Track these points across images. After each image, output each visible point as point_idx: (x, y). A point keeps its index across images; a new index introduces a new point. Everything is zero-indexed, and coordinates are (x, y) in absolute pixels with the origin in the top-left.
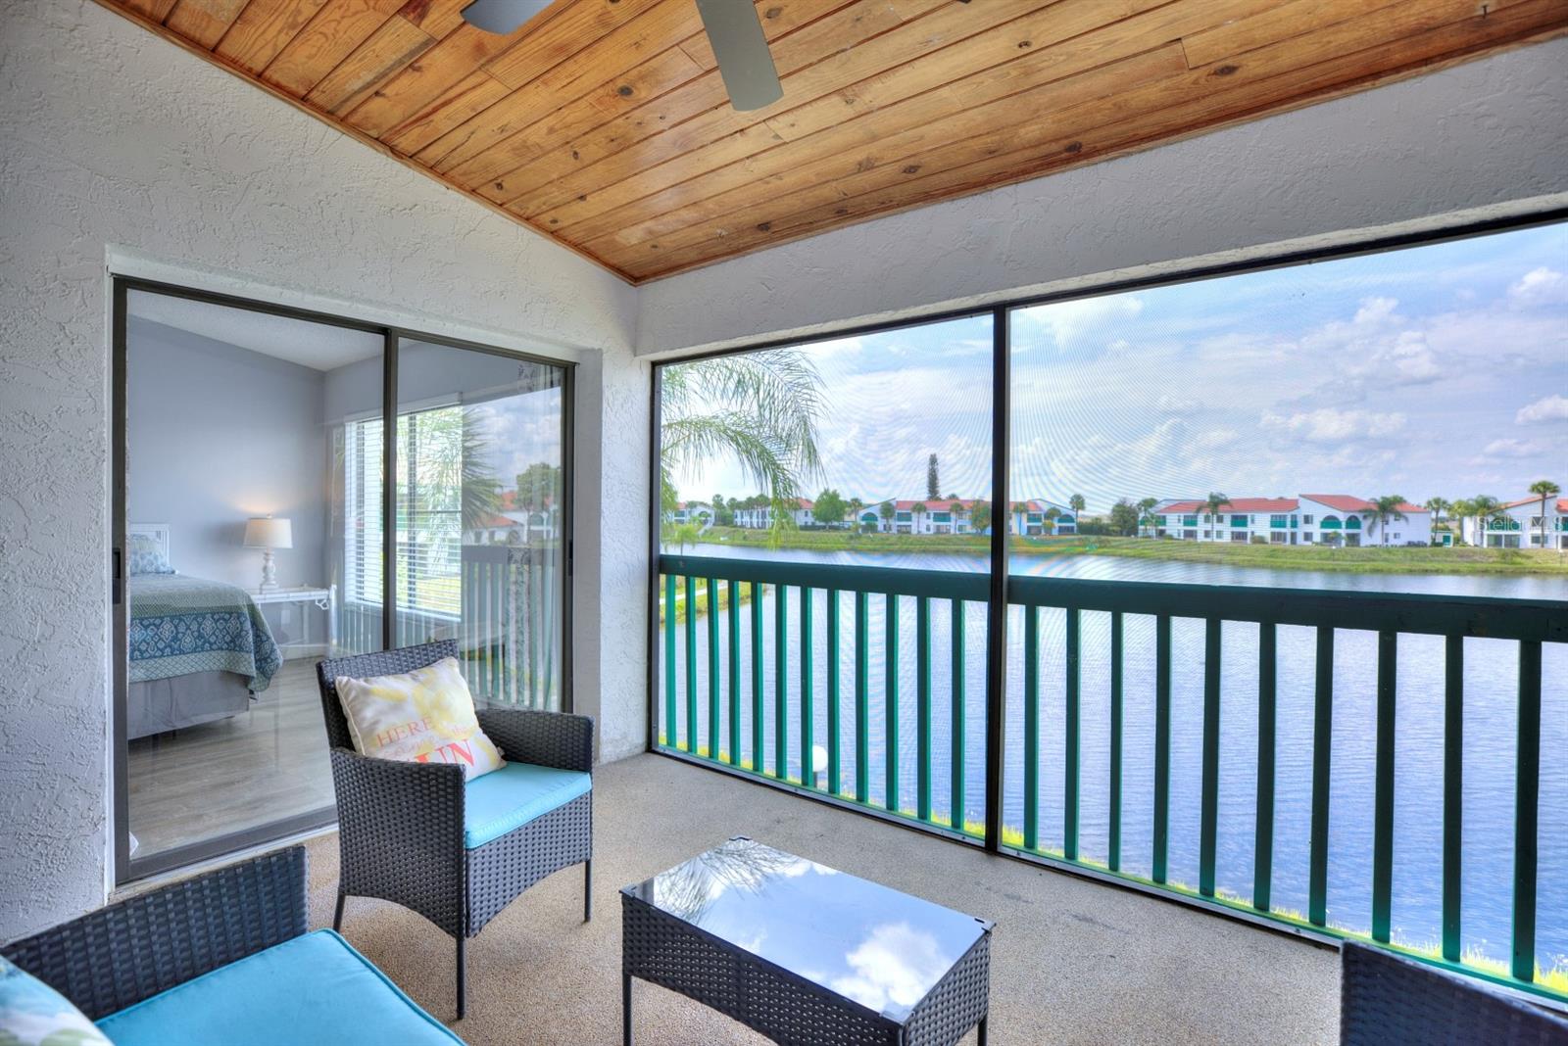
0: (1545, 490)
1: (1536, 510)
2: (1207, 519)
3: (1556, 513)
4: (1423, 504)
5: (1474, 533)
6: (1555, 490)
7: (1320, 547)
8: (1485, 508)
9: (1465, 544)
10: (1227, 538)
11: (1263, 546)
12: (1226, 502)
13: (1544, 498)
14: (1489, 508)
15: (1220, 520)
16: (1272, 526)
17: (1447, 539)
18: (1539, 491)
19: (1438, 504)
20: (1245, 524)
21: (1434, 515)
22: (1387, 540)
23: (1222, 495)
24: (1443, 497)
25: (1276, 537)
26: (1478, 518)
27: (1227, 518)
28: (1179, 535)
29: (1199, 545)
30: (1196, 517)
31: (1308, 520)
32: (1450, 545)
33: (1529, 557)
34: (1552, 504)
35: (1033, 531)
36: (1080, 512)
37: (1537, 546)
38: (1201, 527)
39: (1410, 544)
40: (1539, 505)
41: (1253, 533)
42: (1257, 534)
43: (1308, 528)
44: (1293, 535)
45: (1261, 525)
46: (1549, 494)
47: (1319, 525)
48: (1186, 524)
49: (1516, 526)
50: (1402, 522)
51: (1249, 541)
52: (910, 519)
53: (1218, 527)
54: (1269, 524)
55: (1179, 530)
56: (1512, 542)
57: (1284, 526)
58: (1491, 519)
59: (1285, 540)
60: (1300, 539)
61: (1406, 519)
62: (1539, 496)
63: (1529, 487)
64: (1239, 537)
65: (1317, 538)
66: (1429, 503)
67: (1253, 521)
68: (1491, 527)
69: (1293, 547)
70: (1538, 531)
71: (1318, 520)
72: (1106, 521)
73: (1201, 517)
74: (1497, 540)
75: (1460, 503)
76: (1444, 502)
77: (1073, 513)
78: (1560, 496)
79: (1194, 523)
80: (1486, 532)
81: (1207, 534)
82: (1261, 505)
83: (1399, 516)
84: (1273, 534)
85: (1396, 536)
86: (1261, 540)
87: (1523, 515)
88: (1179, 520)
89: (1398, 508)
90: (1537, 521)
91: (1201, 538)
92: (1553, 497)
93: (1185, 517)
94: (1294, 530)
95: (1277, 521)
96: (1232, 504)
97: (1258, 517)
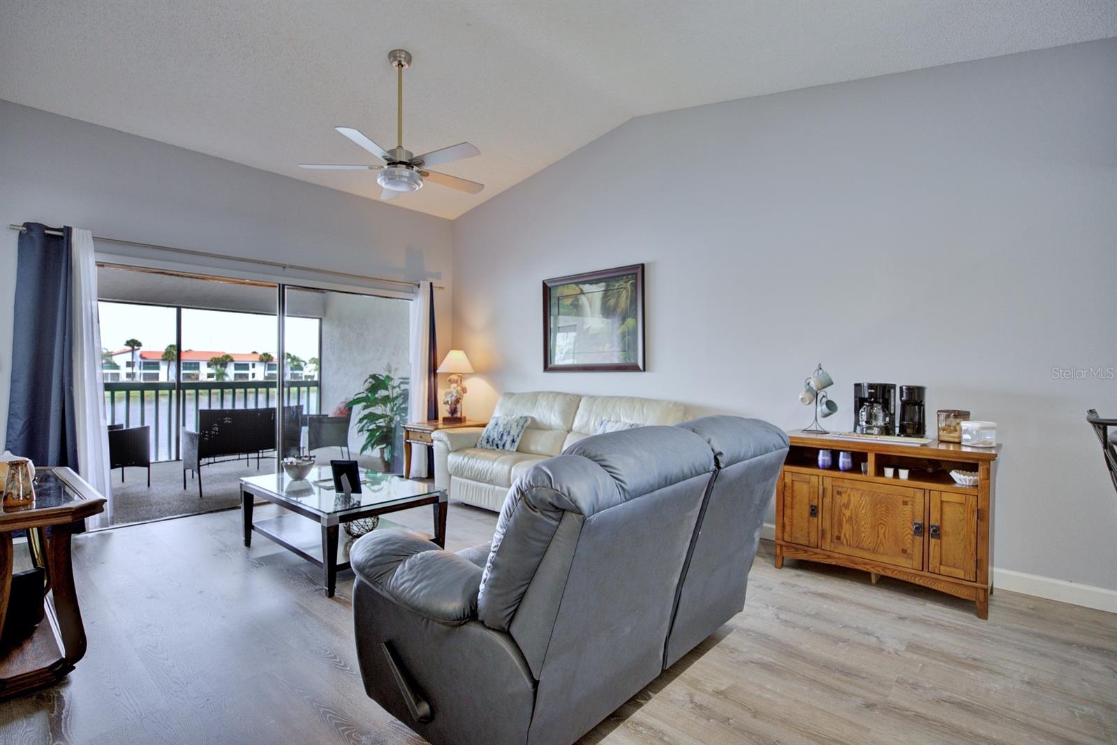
0: (134, 344)
1: (128, 357)
3: (139, 359)
6: (139, 344)
13: (133, 351)
18: (130, 346)
34: (138, 353)
37: (130, 380)
40: (130, 354)
46: (136, 347)
49: (117, 367)
62: (129, 348)
70: (129, 370)
78: (142, 349)
87: (121, 360)
90: (130, 364)
92: (139, 349)
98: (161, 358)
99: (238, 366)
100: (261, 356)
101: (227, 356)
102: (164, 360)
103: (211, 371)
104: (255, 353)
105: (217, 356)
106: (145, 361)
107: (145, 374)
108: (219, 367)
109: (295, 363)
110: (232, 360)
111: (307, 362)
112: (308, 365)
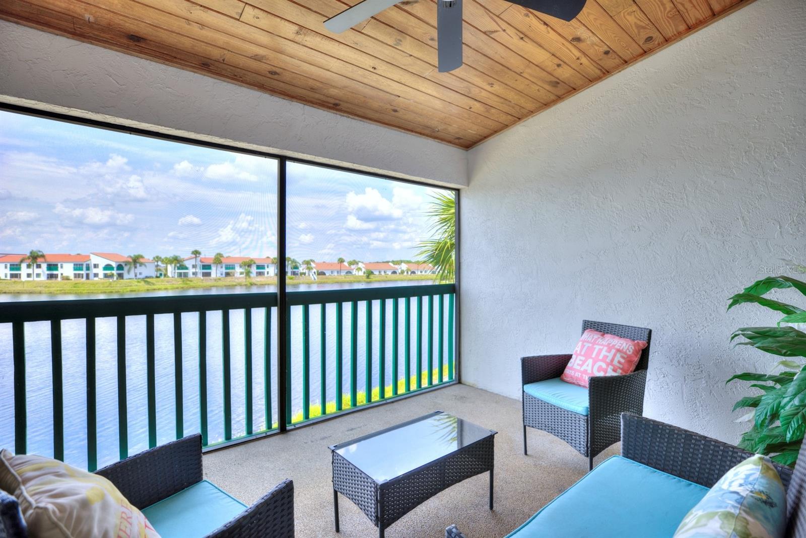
0: (196, 253)
1: (193, 262)
2: (29, 266)
3: (200, 263)
4: (151, 259)
5: (172, 272)
6: (200, 253)
7: (102, 281)
9: (168, 277)
10: (43, 278)
11: (69, 281)
12: (43, 256)
13: (196, 257)
14: (178, 261)
15: (39, 266)
16: (75, 269)
17: (161, 274)
18: (194, 254)
19: (158, 259)
20: (57, 269)
21: (156, 263)
22: (136, 276)
23: (40, 251)
24: (160, 256)
25: (76, 276)
26: (173, 265)
27: (44, 266)
28: (6, 276)
29: (23, 283)
30: (20, 265)
31: (96, 266)
32: (162, 277)
33: (191, 281)
34: (198, 259)
37: (194, 276)
38: (24, 270)
39: (147, 277)
40: (194, 260)
41: (62, 274)
42: (64, 275)
43: (95, 271)
44: (88, 275)
45: (67, 270)
46: (198, 255)
47: (102, 269)
48: (11, 269)
49: (187, 268)
50: (143, 266)
51: (59, 279)
53: (37, 271)
54: (72, 269)
55: (7, 274)
56: (186, 275)
57: (82, 270)
58: (178, 265)
59: (82, 277)
60: (91, 276)
61: (145, 266)
62: (194, 256)
63: (191, 252)
64: (51, 276)
65: (101, 276)
66: (154, 258)
67: (62, 267)
68: (179, 269)
69: (88, 281)
70: (194, 270)
71: (102, 266)
73: (24, 266)
74: (180, 275)
75: (166, 258)
76: (160, 258)
78: (202, 256)
79: (19, 269)
80: (177, 271)
81: (29, 275)
82: (67, 258)
83: (141, 264)
84: (75, 274)
85: (140, 274)
86: (67, 279)
87: (188, 264)
89: (141, 260)
90: (194, 266)
91: (24, 278)
92: (199, 256)
93: (11, 265)
94: (88, 272)
95: (78, 267)
96: (47, 257)
97: (65, 265)
98: (212, 262)
99: (258, 267)
100: (272, 260)
101: (252, 260)
102: (213, 263)
103: (242, 270)
104: (268, 257)
105: (245, 261)
106: (203, 264)
107: (203, 273)
108: (247, 267)
109: (294, 264)
110: (255, 263)
111: (301, 263)
112: (302, 266)
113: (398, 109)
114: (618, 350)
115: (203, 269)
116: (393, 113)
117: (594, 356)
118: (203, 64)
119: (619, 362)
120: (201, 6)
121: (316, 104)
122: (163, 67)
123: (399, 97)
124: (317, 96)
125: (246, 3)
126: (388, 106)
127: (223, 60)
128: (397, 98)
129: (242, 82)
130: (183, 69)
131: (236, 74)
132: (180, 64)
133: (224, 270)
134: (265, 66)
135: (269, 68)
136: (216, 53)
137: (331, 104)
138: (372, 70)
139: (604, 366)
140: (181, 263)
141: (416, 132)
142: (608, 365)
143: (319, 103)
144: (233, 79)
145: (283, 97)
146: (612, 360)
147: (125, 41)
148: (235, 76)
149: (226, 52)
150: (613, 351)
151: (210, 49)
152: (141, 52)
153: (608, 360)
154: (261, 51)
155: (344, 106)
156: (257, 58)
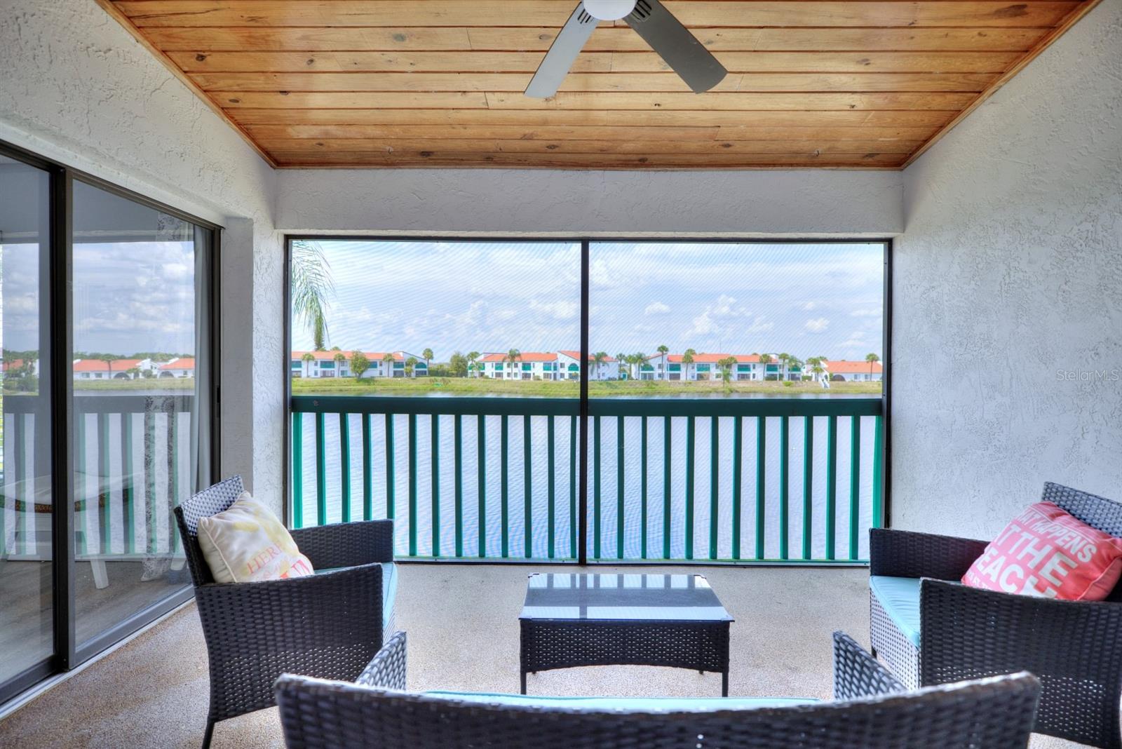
0: (663, 349)
1: (659, 361)
2: (509, 366)
3: (667, 362)
4: (615, 357)
5: (636, 373)
6: (667, 350)
7: (568, 382)
8: (640, 359)
9: (632, 379)
10: (519, 378)
11: (538, 381)
12: (519, 355)
13: (663, 354)
14: (642, 359)
15: (516, 366)
16: (544, 369)
17: (624, 376)
18: (661, 351)
19: (621, 357)
20: (530, 369)
21: (619, 362)
22: (599, 377)
23: (517, 350)
24: (623, 354)
25: (546, 376)
26: (637, 364)
27: (520, 365)
28: (492, 376)
29: (504, 382)
30: (502, 364)
31: (562, 365)
32: (626, 380)
33: (657, 385)
34: (666, 357)
35: (397, 374)
36: (430, 361)
37: (660, 379)
38: (506, 370)
39: (610, 379)
40: (660, 358)
41: (534, 374)
42: (536, 375)
43: (561, 371)
44: (555, 375)
45: (538, 370)
46: (665, 352)
47: (568, 369)
48: (496, 369)
49: (652, 369)
50: (606, 366)
51: (532, 379)
52: (300, 366)
53: (515, 370)
54: (542, 368)
55: (492, 373)
56: (651, 377)
57: (550, 370)
58: (642, 365)
59: (551, 378)
60: (558, 377)
61: (608, 365)
62: (660, 353)
63: (657, 349)
64: (526, 376)
65: (567, 376)
66: (617, 356)
67: (534, 367)
68: (643, 369)
69: (555, 382)
70: (660, 371)
71: (567, 366)
72: (446, 367)
73: (505, 365)
74: (645, 376)
75: (630, 357)
76: (624, 356)
77: (426, 362)
78: (669, 353)
79: (502, 369)
80: (641, 372)
81: (509, 375)
82: (538, 357)
83: (604, 363)
84: (544, 374)
85: (603, 374)
86: (538, 379)
87: (654, 363)
88: (493, 366)
89: (604, 359)
90: (660, 366)
91: (505, 377)
92: (666, 354)
93: (496, 364)
94: (555, 372)
95: (547, 367)
96: (522, 356)
97: (536, 364)
98: (681, 361)
99: (741, 368)
100: (761, 357)
101: (732, 358)
102: (683, 362)
103: (719, 372)
104: (755, 354)
105: (723, 358)
106: (672, 363)
107: (671, 375)
108: (725, 368)
109: (793, 364)
110: (736, 362)
111: (805, 362)
112: (806, 366)
113: (730, 143)
114: (1059, 550)
115: (671, 369)
116: (726, 149)
117: (1011, 552)
118: (487, 158)
119: (1055, 574)
120: (453, 109)
121: (618, 166)
122: (456, 171)
123: (719, 126)
124: (613, 157)
125: (485, 92)
126: (712, 143)
127: (500, 149)
128: (717, 129)
129: (529, 164)
130: (473, 168)
131: (519, 159)
132: (469, 164)
133: (696, 372)
134: (539, 143)
135: (545, 143)
136: (491, 146)
137: (635, 160)
138: (657, 107)
139: (1020, 574)
140: (646, 362)
141: (782, 165)
142: (1028, 573)
143: (622, 164)
144: (519, 164)
145: (576, 168)
146: (1040, 566)
147: (420, 158)
148: (519, 160)
149: (498, 141)
150: (1048, 549)
151: (482, 143)
152: (435, 164)
153: (1031, 565)
154: (528, 131)
155: (651, 158)
156: (525, 137)
